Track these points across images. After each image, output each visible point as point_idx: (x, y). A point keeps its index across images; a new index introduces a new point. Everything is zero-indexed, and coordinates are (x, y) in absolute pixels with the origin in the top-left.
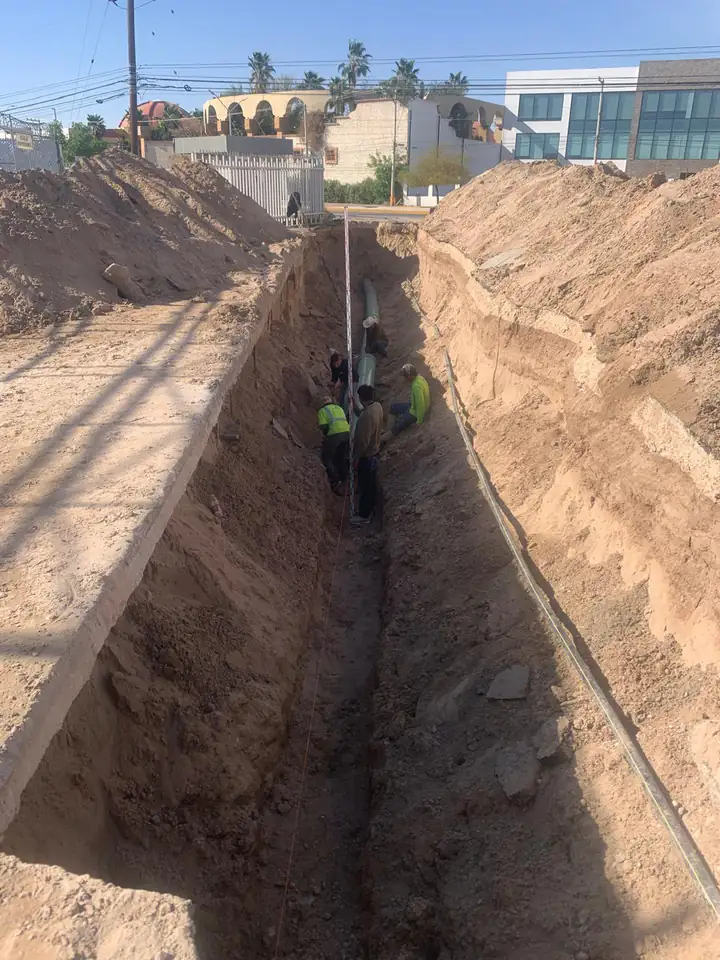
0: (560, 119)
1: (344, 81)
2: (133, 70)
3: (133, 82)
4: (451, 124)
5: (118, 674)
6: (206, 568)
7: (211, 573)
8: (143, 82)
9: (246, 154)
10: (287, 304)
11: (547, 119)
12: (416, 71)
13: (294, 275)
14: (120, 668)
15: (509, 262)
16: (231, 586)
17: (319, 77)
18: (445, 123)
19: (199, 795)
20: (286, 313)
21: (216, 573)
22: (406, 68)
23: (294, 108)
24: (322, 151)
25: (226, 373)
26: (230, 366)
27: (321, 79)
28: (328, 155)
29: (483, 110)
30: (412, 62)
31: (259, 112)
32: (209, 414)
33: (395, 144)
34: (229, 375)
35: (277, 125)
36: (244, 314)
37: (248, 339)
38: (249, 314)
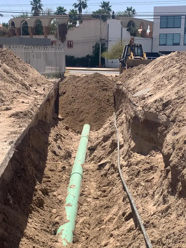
0: (180, 27)
1: (76, 11)
4: (127, 30)
9: (29, 45)
10: (46, 112)
11: (174, 28)
12: (110, 6)
13: (49, 100)
15: (145, 93)
17: (64, 9)
18: (125, 30)
20: (45, 116)
22: (106, 5)
23: (52, 22)
24: (66, 42)
25: (17, 138)
26: (19, 135)
27: (65, 10)
28: (68, 44)
29: (143, 23)
30: (109, 2)
31: (36, 24)
32: (9, 154)
33: (101, 40)
34: (18, 139)
35: (44, 30)
36: (25, 115)
37: (27, 125)
38: (28, 115)
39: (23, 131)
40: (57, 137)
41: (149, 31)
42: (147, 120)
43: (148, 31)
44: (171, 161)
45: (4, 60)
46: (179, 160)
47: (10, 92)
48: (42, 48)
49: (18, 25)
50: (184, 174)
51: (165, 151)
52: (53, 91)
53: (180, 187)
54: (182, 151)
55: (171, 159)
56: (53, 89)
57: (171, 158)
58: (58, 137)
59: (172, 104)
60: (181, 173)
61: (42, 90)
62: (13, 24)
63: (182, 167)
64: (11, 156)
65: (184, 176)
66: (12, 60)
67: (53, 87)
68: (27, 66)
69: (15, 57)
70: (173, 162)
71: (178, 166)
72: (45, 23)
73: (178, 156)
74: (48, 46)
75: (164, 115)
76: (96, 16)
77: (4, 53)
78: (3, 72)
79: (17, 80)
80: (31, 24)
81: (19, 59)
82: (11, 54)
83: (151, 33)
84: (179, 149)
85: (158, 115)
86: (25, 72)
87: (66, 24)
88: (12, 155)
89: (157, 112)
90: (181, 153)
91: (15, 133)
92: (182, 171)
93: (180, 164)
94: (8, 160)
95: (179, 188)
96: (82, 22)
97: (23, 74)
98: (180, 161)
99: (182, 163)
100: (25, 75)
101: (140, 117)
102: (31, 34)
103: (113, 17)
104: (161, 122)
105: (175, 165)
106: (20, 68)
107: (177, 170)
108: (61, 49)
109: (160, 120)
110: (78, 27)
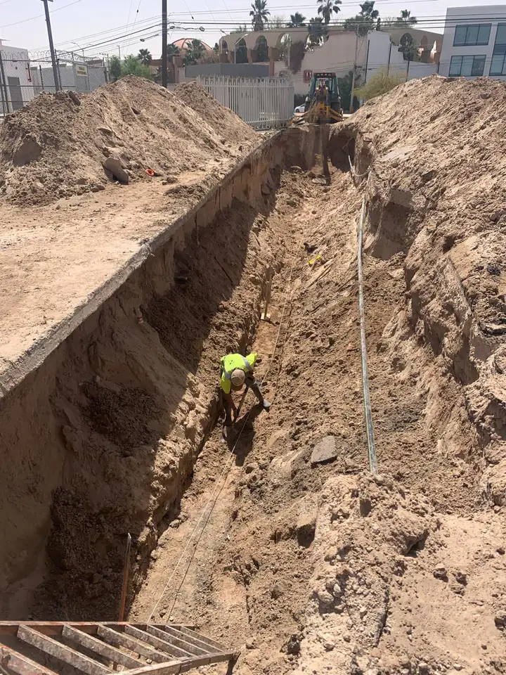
0: (487, 44)
2: (164, 16)
3: (165, 24)
4: (399, 50)
5: (67, 427)
6: (140, 365)
7: (143, 369)
8: (172, 25)
10: (247, 186)
11: (476, 44)
13: (250, 165)
14: (69, 423)
16: (158, 378)
17: (302, 16)
18: (395, 49)
19: (111, 508)
21: (147, 369)
23: (282, 41)
24: (301, 73)
25: (158, 233)
26: (164, 228)
27: (304, 19)
28: (305, 76)
29: (427, 38)
30: (373, 3)
31: (258, 44)
32: (132, 261)
33: (356, 67)
34: (160, 235)
35: (270, 54)
36: (191, 192)
37: (186, 210)
38: (194, 192)
39: (176, 219)
40: (259, 226)
41: (435, 52)
42: (394, 204)
43: (433, 52)
44: (414, 282)
45: (189, 101)
46: (427, 281)
47: (182, 152)
48: (255, 81)
49: (232, 47)
50: (430, 309)
51: (410, 261)
52: (259, 151)
53: (422, 328)
54: (435, 266)
55: (414, 279)
56: (259, 148)
57: (415, 276)
58: (261, 225)
59: (438, 176)
60: (426, 306)
61: (237, 149)
62: (225, 45)
63: (430, 295)
64: (137, 265)
65: (429, 311)
66: (202, 100)
67: (260, 144)
68: (224, 111)
69: (206, 95)
70: (417, 284)
71: (424, 292)
72: (271, 43)
73: (426, 274)
74: (264, 78)
75: (422, 197)
76: (350, 25)
77: (190, 89)
78: (178, 120)
79: (197, 133)
80: (251, 45)
81: (212, 99)
82: (200, 91)
83: (438, 54)
84: (431, 262)
85: (412, 196)
86: (220, 121)
87: (304, 41)
88: (140, 263)
89: (411, 189)
90: (433, 270)
91: (160, 223)
92: (429, 302)
93: (427, 290)
94: (129, 272)
95: (420, 331)
96: (328, 37)
97: (217, 123)
98: (429, 285)
99: (432, 288)
100: (220, 124)
101: (383, 198)
102: (250, 61)
103: (378, 28)
104: (416, 207)
105: (418, 290)
106: (212, 113)
107: (420, 300)
108: (284, 82)
109: (415, 203)
110: (321, 47)
